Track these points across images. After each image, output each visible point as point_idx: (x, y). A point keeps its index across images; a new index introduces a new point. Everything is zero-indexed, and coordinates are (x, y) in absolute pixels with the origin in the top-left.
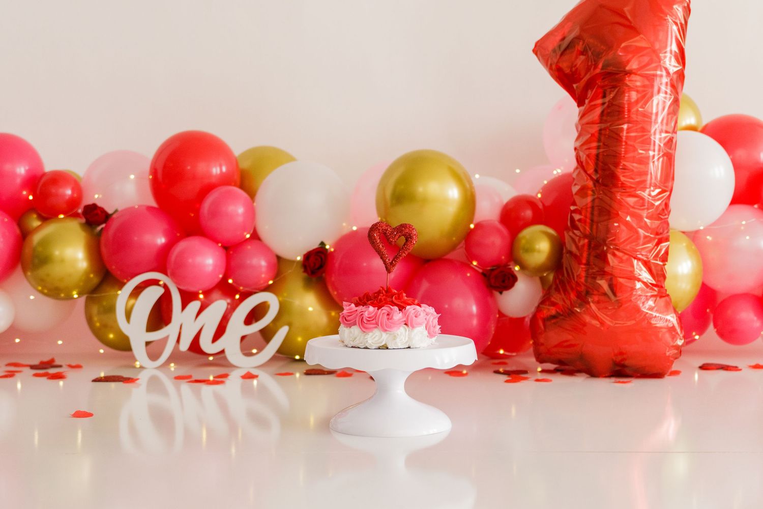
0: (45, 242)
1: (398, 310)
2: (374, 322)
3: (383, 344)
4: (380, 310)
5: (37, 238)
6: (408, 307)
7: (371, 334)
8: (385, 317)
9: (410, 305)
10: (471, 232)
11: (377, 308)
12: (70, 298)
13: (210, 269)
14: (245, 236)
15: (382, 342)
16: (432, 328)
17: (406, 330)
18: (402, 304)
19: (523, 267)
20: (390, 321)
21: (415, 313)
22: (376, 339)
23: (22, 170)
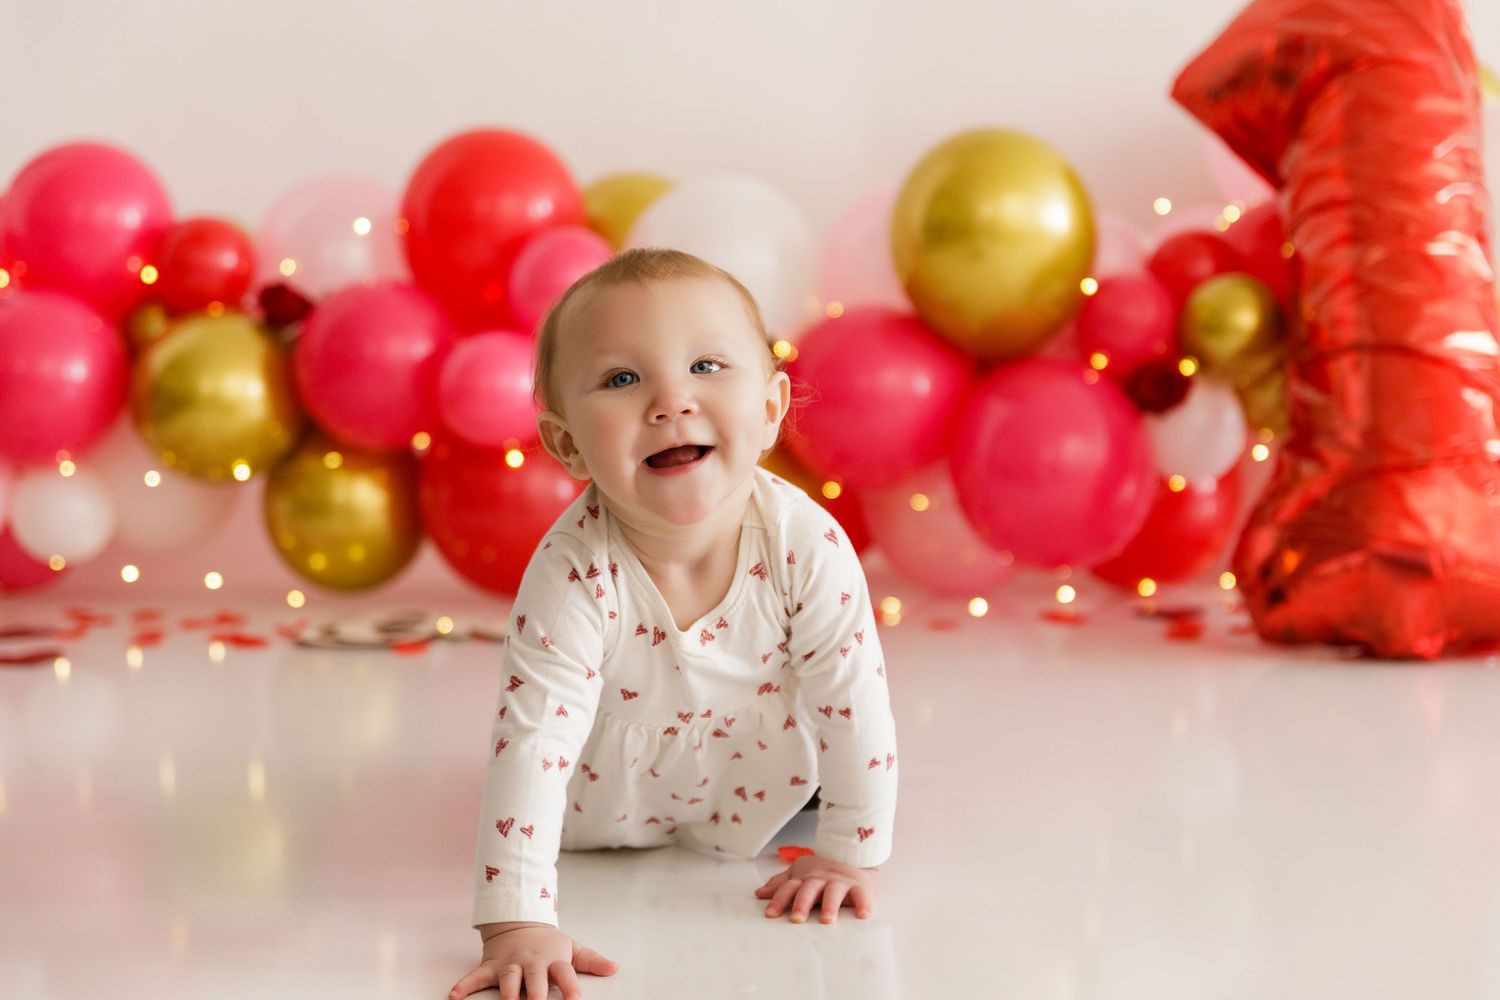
0: (181, 365)
5: (159, 358)
10: (1090, 301)
12: (229, 479)
19: (1204, 364)
23: (131, 217)
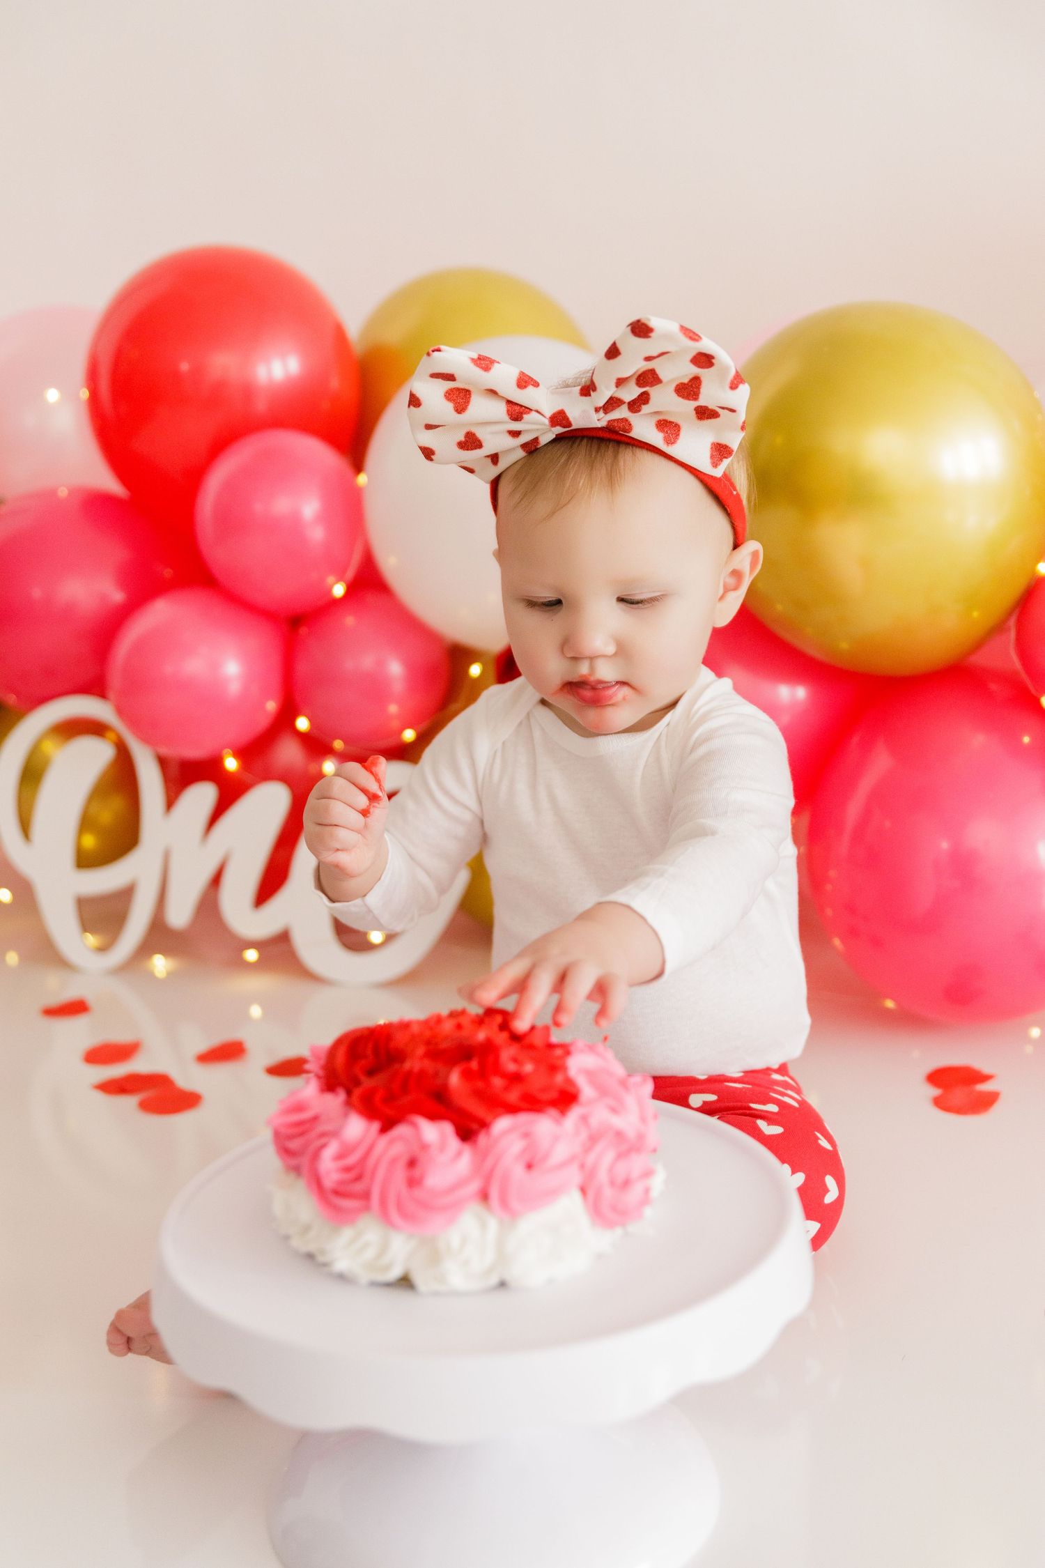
1: (454, 1143)
2: (358, 1187)
3: (395, 1273)
4: (384, 1140)
6: (502, 1124)
7: (347, 1233)
8: (400, 1175)
9: (512, 1110)
11: (376, 1126)
13: (234, 688)
14: (329, 591)
15: (387, 1268)
16: (608, 1192)
17: (484, 1226)
18: (477, 1109)
20: (417, 1193)
21: (525, 1150)
22: (370, 1254)
